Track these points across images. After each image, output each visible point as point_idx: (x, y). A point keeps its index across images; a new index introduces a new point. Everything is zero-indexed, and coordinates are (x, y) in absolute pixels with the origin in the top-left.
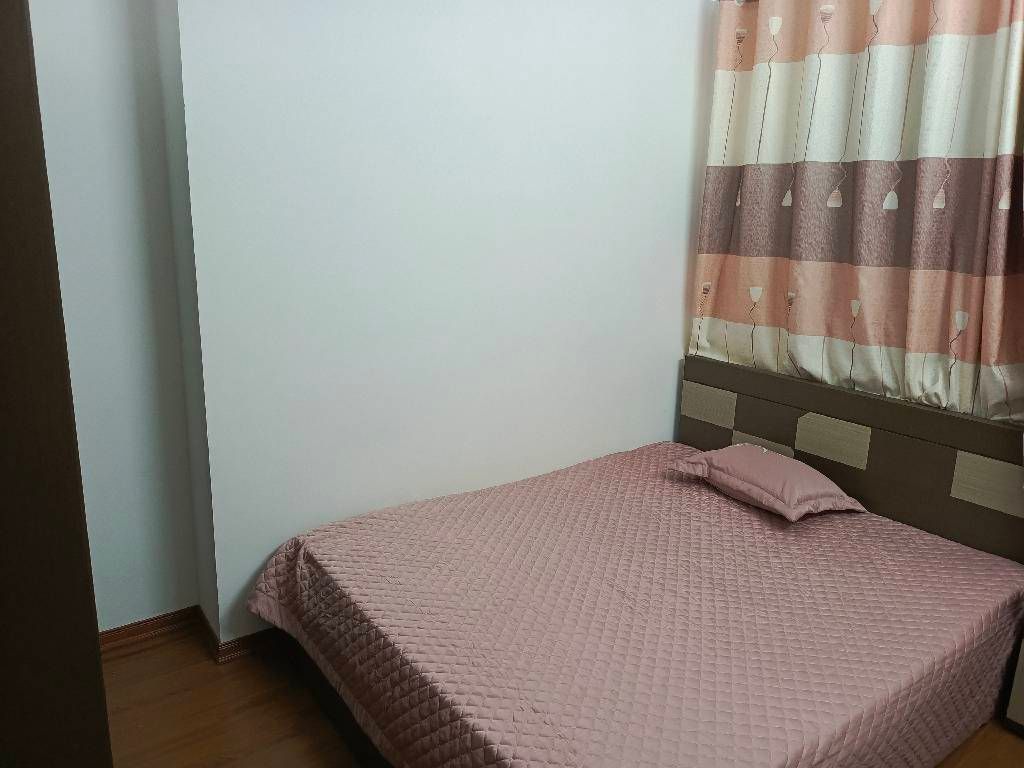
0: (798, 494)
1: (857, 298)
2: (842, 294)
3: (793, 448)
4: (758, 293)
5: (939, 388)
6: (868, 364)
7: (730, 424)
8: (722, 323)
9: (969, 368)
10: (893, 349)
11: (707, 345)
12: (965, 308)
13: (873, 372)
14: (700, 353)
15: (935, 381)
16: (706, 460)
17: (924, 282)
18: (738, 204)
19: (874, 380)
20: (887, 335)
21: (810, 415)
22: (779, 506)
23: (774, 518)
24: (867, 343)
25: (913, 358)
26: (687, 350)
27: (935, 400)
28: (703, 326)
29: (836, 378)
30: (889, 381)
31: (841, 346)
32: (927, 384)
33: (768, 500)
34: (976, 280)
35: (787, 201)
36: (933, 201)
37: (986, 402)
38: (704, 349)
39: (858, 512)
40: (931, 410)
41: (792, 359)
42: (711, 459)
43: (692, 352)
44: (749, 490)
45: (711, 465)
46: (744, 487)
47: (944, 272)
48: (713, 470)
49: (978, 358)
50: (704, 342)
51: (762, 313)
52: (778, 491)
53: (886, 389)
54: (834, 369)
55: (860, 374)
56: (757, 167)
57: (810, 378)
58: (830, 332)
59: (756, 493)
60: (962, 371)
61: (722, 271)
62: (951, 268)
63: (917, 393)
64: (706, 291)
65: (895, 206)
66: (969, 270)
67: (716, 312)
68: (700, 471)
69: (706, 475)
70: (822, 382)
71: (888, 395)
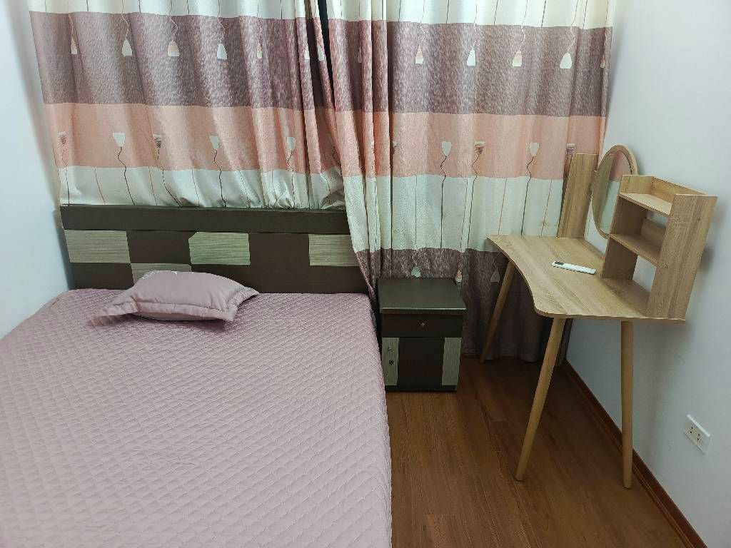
1: (215, 134)
2: (200, 134)
3: (190, 264)
4: (122, 138)
5: (287, 195)
6: (234, 187)
7: (125, 258)
8: (88, 171)
9: (303, 177)
10: (249, 172)
11: (77, 192)
12: (292, 134)
13: (241, 191)
14: (72, 202)
15: (282, 190)
16: (132, 297)
17: (261, 116)
18: (74, 52)
19: (241, 198)
20: (242, 161)
21: (198, 235)
22: (217, 314)
24: (230, 170)
25: (265, 175)
26: (56, 201)
27: (286, 204)
28: (68, 176)
29: (209, 201)
30: (251, 196)
31: (209, 175)
32: (278, 192)
33: (204, 313)
34: (297, 113)
35: (127, 50)
37: (318, 199)
38: (75, 197)
40: (284, 211)
41: (170, 192)
42: (136, 295)
43: (64, 201)
44: (184, 310)
45: (137, 301)
46: (179, 309)
47: (270, 109)
48: (141, 304)
50: (74, 190)
51: (130, 155)
52: (209, 303)
53: (250, 202)
54: (206, 193)
55: (229, 195)
56: (90, 15)
57: (188, 205)
58: (196, 165)
59: (191, 311)
60: (298, 179)
61: (74, 120)
62: (275, 104)
63: (273, 201)
64: (63, 140)
66: (289, 106)
67: (79, 161)
68: (130, 308)
69: (136, 310)
70: (199, 206)
71: (252, 206)
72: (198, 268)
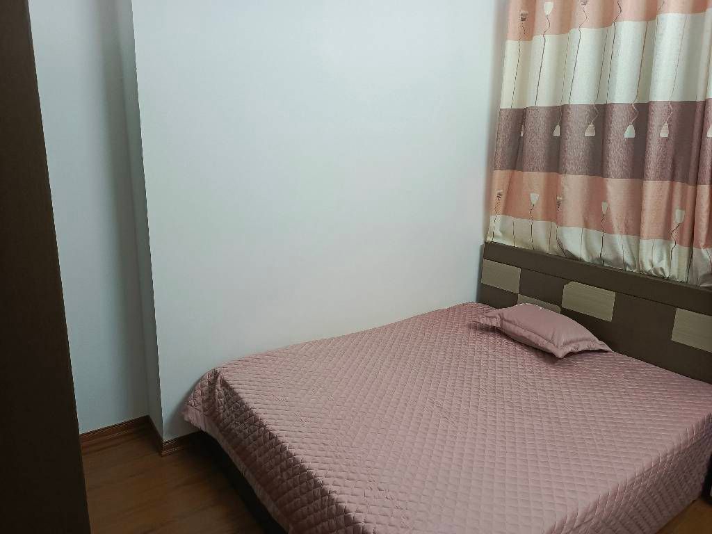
0: (563, 339)
1: (605, 200)
2: (595, 198)
3: (560, 306)
4: (536, 198)
5: (664, 264)
6: (613, 247)
7: (516, 290)
8: (511, 219)
9: (685, 250)
10: (631, 237)
11: (500, 234)
12: (683, 207)
13: (617, 253)
14: (495, 240)
15: (661, 259)
16: (499, 314)
17: (653, 190)
18: (522, 135)
19: (617, 259)
20: (627, 227)
21: (572, 284)
22: (550, 348)
23: (548, 356)
24: (613, 233)
25: (644, 243)
26: (486, 237)
27: (661, 273)
28: (497, 221)
29: (591, 258)
30: (627, 259)
31: (595, 235)
32: (655, 261)
33: (543, 343)
34: (690, 188)
35: (557, 133)
36: (660, 131)
37: (697, 275)
38: (498, 237)
39: (607, 352)
40: (657, 279)
41: (560, 244)
42: (503, 314)
43: (489, 239)
44: (529, 336)
45: (502, 319)
46: (526, 334)
47: (667, 183)
48: (504, 322)
49: (692, 242)
50: (498, 232)
51: (539, 211)
52: (550, 337)
53: (626, 264)
54: (589, 251)
55: (608, 255)
56: (535, 109)
57: (573, 258)
58: (586, 225)
59: (533, 338)
60: (679, 252)
61: (511, 182)
62: (673, 179)
63: (648, 267)
64: (499, 195)
65: (633, 136)
66: (685, 180)
67: (506, 212)
68: (495, 323)
69: (499, 326)
70: (581, 260)
71: (628, 269)
72: (565, 312)
